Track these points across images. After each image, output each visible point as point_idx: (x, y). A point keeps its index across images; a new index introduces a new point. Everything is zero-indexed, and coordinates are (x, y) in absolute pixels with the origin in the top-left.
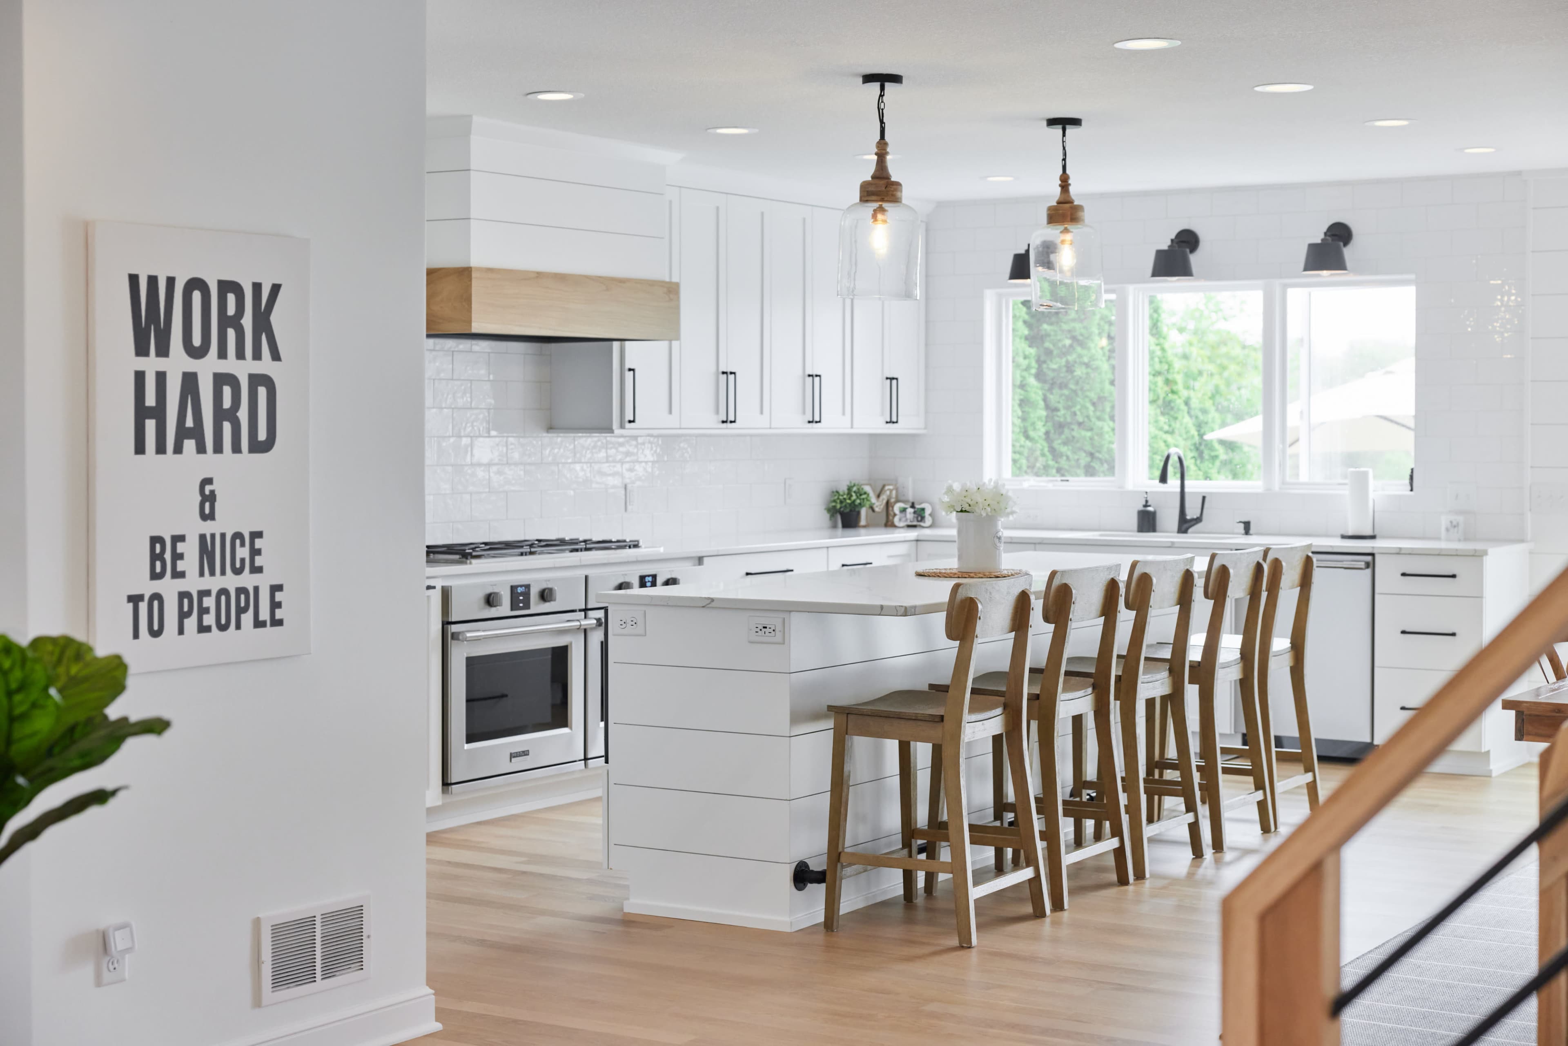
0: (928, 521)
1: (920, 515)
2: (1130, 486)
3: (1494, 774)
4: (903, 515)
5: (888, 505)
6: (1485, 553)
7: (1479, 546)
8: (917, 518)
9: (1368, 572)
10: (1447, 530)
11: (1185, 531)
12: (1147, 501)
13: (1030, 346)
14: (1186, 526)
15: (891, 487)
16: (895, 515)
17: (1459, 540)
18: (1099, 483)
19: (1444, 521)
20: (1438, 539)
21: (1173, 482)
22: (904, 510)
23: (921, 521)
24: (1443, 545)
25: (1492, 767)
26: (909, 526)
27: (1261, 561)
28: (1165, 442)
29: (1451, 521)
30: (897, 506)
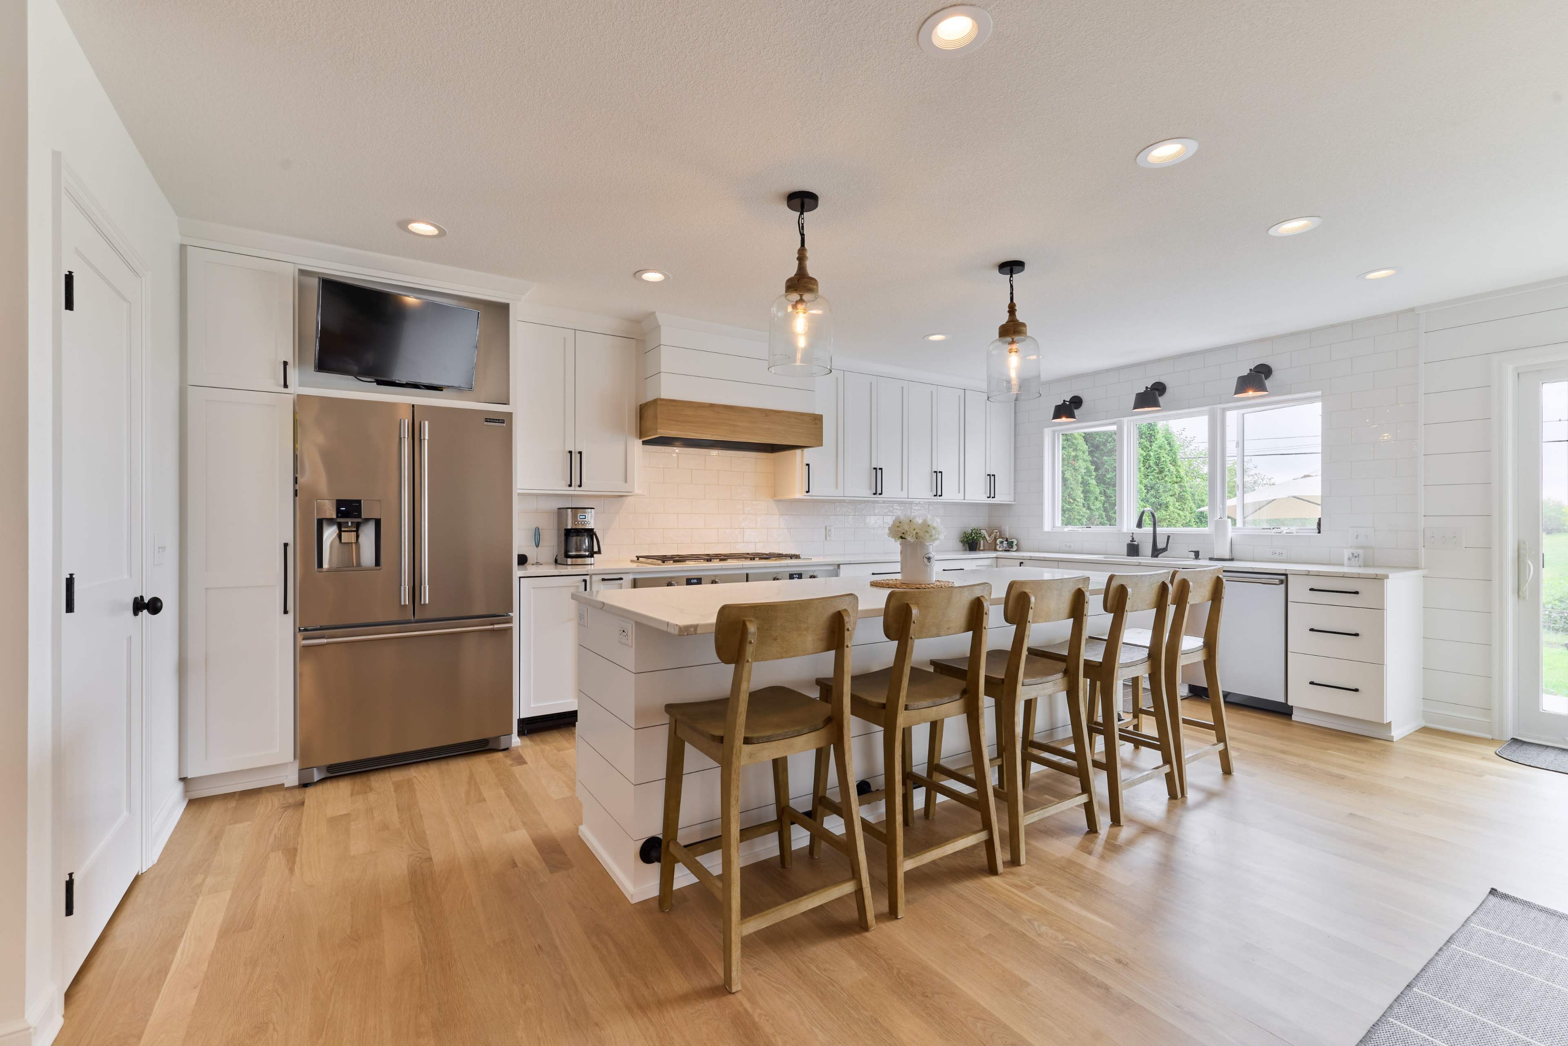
0: (1015, 548)
1: (1010, 544)
2: (1125, 530)
3: (1395, 740)
4: (1001, 545)
5: (995, 539)
6: (1387, 577)
7: (1380, 571)
8: (1009, 546)
9: (1283, 586)
10: (1349, 559)
11: (1157, 556)
12: (1133, 538)
13: (1092, 465)
14: (1157, 553)
15: (997, 531)
16: (998, 544)
17: (1360, 566)
18: (1107, 529)
19: (1347, 553)
20: (1342, 565)
21: (1148, 529)
22: (1002, 542)
23: (1011, 548)
24: (1345, 570)
25: (1393, 734)
26: (1005, 551)
27: (1168, 582)
28: (1178, 514)
29: (1353, 554)
30: (999, 540)
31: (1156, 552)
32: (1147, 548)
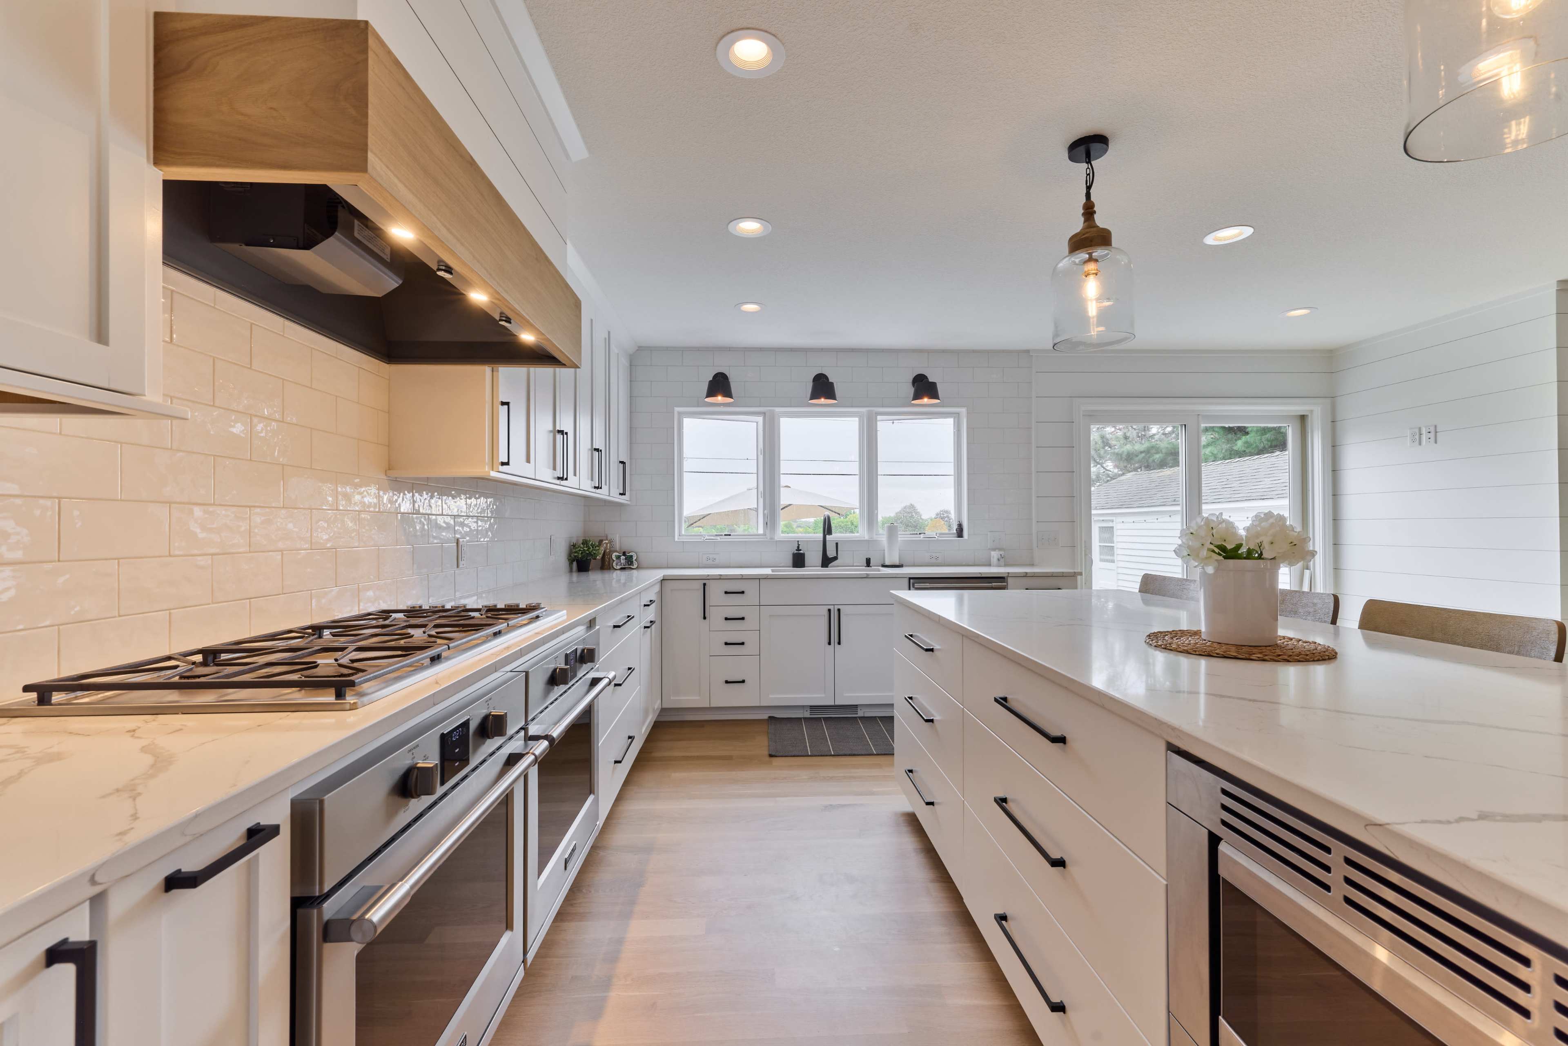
0: (635, 564)
1: (629, 560)
4: (618, 561)
8: (628, 562)
11: (827, 566)
12: (798, 547)
15: (607, 542)
16: (614, 561)
22: (618, 557)
23: (630, 565)
26: (622, 569)
29: (1001, 555)
30: (615, 554)
31: (826, 561)
32: (813, 557)
